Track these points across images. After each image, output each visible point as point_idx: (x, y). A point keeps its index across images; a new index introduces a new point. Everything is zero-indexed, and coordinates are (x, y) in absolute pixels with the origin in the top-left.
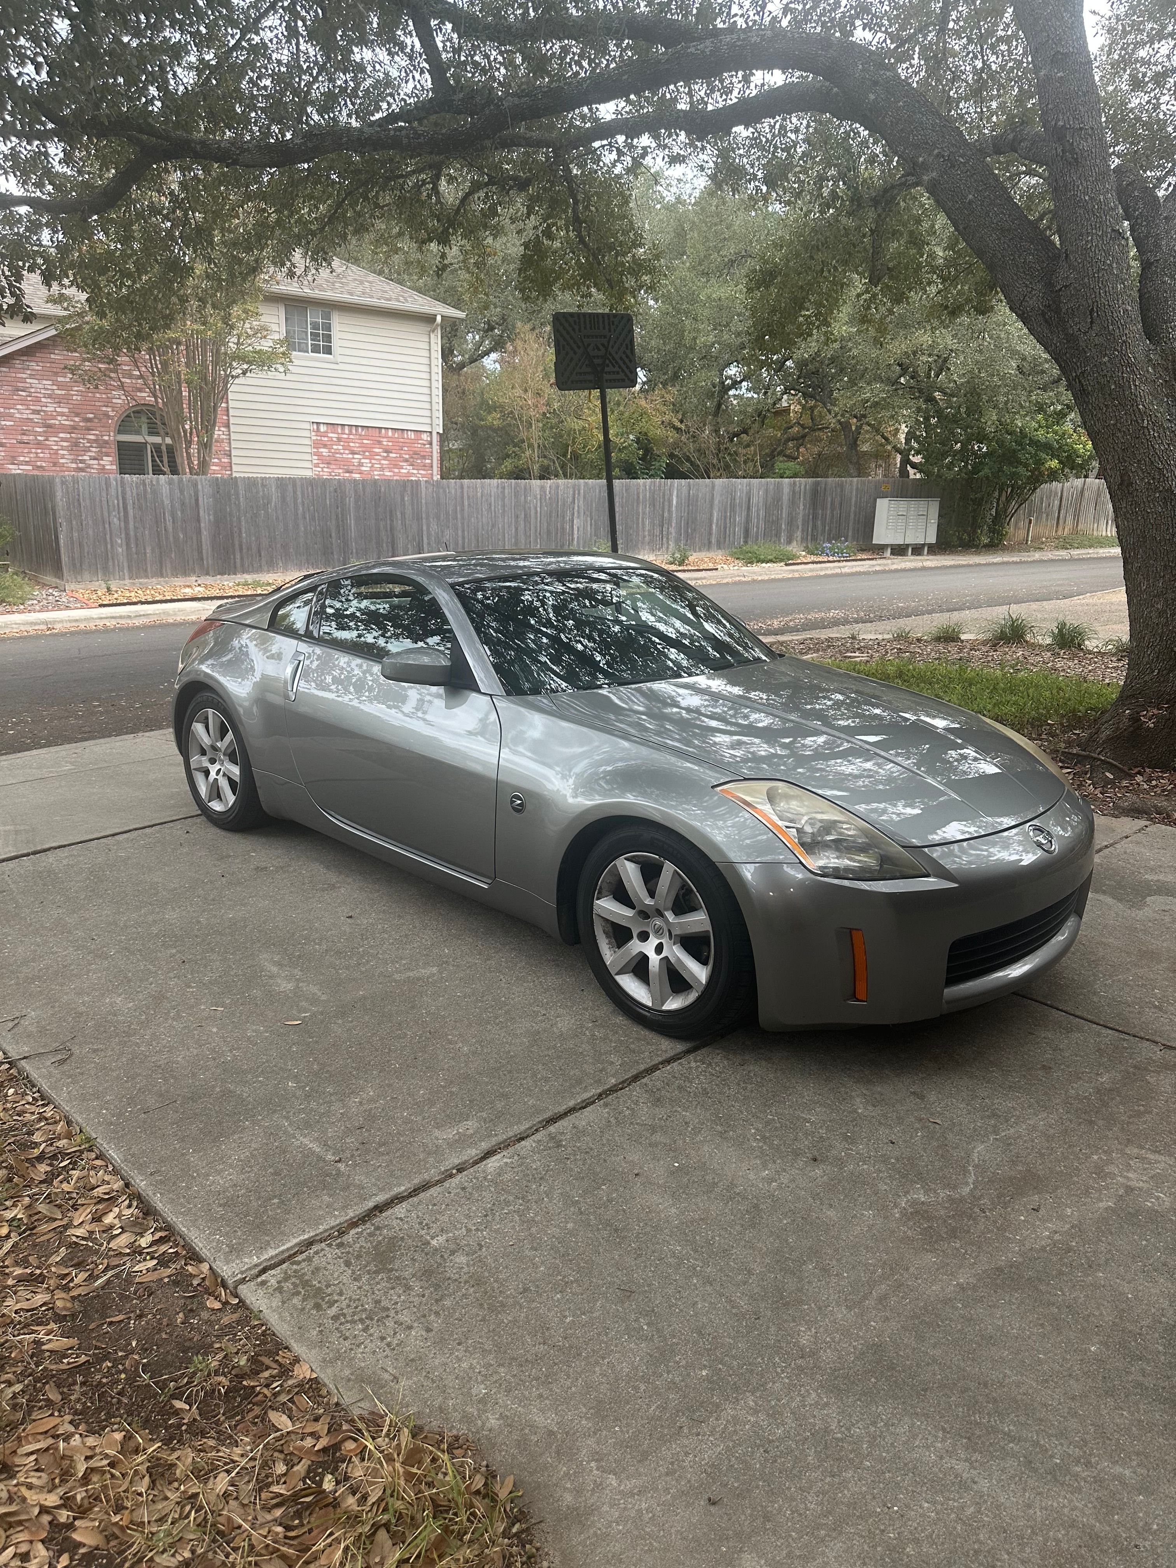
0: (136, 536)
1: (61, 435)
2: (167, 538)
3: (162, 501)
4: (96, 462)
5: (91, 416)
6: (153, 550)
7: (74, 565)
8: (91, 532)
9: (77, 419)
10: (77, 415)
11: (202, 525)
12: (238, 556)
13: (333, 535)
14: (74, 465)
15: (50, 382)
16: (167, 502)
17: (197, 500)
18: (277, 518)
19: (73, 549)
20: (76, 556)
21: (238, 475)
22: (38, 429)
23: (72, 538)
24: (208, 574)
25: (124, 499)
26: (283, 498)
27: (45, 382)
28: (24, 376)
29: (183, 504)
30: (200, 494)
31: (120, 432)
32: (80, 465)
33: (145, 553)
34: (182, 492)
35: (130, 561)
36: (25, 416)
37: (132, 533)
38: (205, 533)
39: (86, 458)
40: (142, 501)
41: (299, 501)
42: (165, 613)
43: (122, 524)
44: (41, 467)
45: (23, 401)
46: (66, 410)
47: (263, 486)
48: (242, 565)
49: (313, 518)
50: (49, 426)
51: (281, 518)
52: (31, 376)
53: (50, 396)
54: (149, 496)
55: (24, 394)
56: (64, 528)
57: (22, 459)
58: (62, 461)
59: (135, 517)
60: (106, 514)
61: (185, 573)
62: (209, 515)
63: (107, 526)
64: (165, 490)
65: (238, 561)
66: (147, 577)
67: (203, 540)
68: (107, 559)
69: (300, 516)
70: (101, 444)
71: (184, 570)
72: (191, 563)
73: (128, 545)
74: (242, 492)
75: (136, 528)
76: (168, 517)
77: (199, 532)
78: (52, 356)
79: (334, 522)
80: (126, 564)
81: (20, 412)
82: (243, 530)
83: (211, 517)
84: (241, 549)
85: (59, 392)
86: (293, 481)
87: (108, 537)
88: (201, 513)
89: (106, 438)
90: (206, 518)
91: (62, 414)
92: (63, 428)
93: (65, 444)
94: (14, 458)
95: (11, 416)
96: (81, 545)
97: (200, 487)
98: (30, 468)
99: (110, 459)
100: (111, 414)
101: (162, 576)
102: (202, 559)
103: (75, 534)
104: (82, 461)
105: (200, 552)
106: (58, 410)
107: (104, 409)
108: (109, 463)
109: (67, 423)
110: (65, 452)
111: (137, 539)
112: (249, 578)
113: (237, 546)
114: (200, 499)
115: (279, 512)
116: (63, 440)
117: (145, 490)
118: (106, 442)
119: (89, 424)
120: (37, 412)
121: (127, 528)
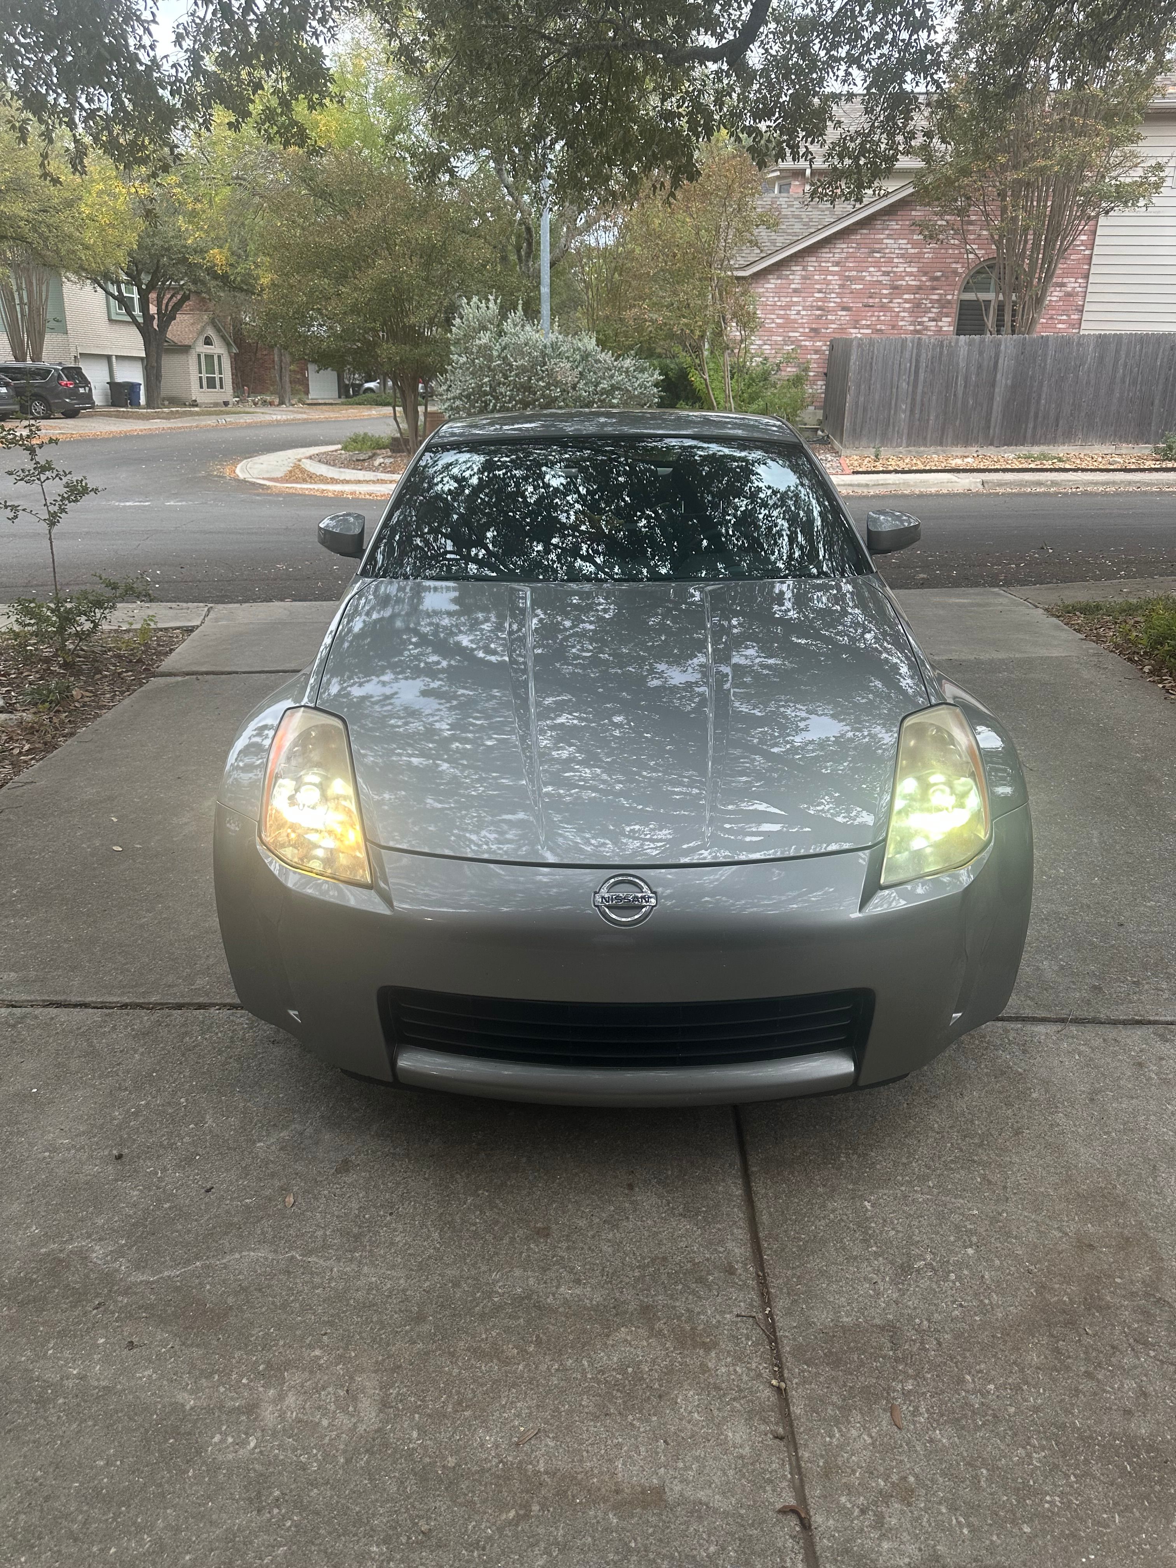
0: (922, 401)
1: (906, 296)
2: (955, 402)
3: (958, 364)
4: (934, 323)
5: (939, 274)
6: (937, 417)
7: (854, 430)
8: (877, 397)
9: (924, 279)
10: (925, 274)
11: (997, 390)
12: (1031, 425)
13: (1157, 402)
14: (912, 328)
15: (905, 241)
16: (962, 364)
17: (996, 363)
18: (1088, 383)
19: (856, 413)
20: (859, 421)
21: (1086, 333)
22: (885, 292)
23: (857, 403)
24: (991, 444)
25: (917, 361)
26: (1101, 358)
27: (901, 241)
28: (882, 236)
29: (980, 367)
30: (1002, 355)
31: (967, 289)
32: (918, 327)
33: (928, 420)
34: (981, 353)
35: (911, 427)
36: (875, 279)
37: (918, 398)
38: (998, 399)
39: (926, 319)
40: (936, 365)
41: (1121, 362)
42: (906, 484)
43: (911, 389)
44: (881, 330)
45: (877, 264)
46: (915, 270)
47: (1079, 344)
48: (1034, 436)
49: (1134, 383)
50: (896, 288)
51: (1093, 382)
52: (889, 237)
53: (902, 256)
54: (944, 358)
55: (878, 255)
56: (852, 392)
57: (864, 322)
58: (901, 323)
59: (925, 381)
60: (896, 378)
61: (967, 443)
62: (1007, 379)
63: (894, 390)
64: (963, 352)
65: (1030, 431)
66: (925, 445)
67: (995, 407)
68: (888, 425)
69: (1118, 380)
70: (943, 304)
71: (966, 439)
72: (975, 431)
73: (912, 411)
74: (1051, 352)
75: (924, 393)
76: (961, 381)
77: (991, 399)
78: (913, 213)
79: (1160, 387)
80: (906, 431)
81: (872, 274)
82: (1044, 396)
83: (1009, 382)
84: (1036, 417)
85: (913, 251)
86: (1118, 338)
87: (893, 403)
88: (999, 376)
89: (949, 297)
90: (1003, 381)
91: (910, 274)
92: (909, 289)
93: (907, 305)
94: (857, 321)
95: (862, 279)
96: (865, 410)
97: (1003, 347)
98: (869, 331)
99: (949, 319)
100: (960, 270)
101: (941, 444)
102: (989, 428)
103: (862, 399)
104: (920, 323)
105: (988, 421)
106: (908, 270)
107: (954, 266)
108: (947, 324)
109: (913, 283)
110: (906, 314)
111: (923, 405)
112: (1036, 450)
113: (1032, 414)
114: (1001, 361)
115: (1092, 375)
116: (907, 301)
117: (941, 353)
118: (949, 302)
119: (935, 283)
120: (887, 274)
121: (914, 392)
